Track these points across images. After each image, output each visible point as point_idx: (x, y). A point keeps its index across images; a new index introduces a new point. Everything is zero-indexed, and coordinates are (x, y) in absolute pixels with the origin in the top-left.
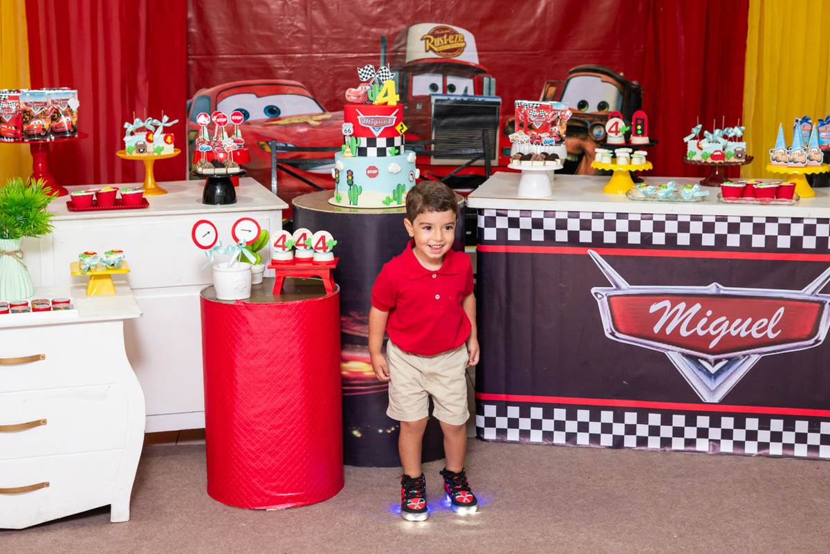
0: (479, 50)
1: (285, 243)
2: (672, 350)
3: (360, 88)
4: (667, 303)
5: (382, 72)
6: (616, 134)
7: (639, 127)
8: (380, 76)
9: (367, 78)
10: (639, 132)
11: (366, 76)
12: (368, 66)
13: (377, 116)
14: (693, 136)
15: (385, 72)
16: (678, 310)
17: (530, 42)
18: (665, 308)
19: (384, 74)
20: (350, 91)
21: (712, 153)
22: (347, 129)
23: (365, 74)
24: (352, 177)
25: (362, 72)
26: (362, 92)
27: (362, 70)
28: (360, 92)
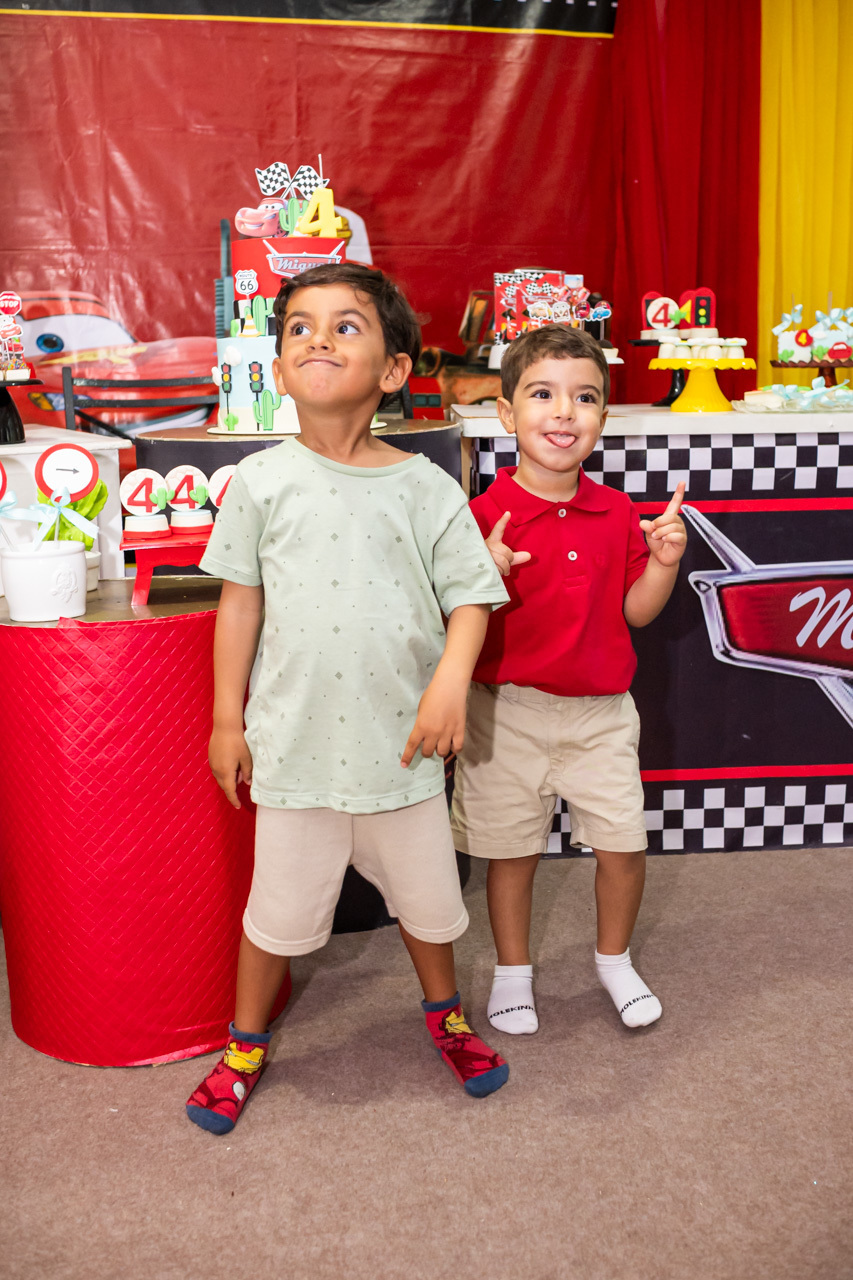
0: (372, 243)
1: (151, 496)
2: (827, 675)
3: (262, 207)
4: (819, 593)
5: (304, 178)
6: (666, 325)
7: (702, 312)
8: (299, 185)
9: (274, 189)
10: (703, 320)
11: (272, 184)
12: (277, 166)
13: (304, 254)
14: (786, 324)
15: (310, 177)
16: (837, 604)
17: (448, 232)
18: (816, 601)
19: (308, 181)
20: (243, 214)
21: (830, 347)
22: (246, 283)
23: (271, 180)
24: (262, 376)
25: (266, 178)
26: (268, 216)
27: (264, 173)
28: (264, 214)
